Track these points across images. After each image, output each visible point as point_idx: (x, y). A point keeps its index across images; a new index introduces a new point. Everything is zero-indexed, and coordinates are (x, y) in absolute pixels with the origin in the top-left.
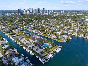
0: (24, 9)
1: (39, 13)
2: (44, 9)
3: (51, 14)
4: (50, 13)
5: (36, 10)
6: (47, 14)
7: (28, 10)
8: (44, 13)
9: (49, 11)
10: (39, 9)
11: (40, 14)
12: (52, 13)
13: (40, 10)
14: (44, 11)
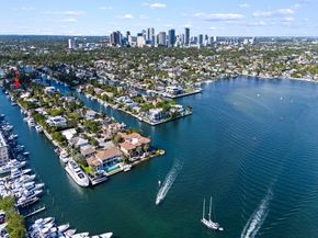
0: (128, 33)
1: (173, 42)
2: (188, 30)
3: (208, 45)
4: (205, 42)
5: (164, 33)
6: (198, 45)
7: (140, 35)
8: (187, 43)
9: (204, 38)
10: (172, 32)
11: (176, 45)
12: (213, 43)
13: (176, 34)
14: (188, 36)
